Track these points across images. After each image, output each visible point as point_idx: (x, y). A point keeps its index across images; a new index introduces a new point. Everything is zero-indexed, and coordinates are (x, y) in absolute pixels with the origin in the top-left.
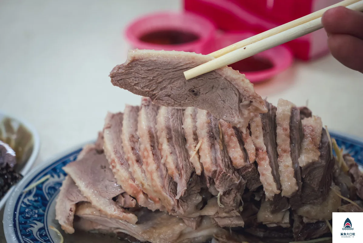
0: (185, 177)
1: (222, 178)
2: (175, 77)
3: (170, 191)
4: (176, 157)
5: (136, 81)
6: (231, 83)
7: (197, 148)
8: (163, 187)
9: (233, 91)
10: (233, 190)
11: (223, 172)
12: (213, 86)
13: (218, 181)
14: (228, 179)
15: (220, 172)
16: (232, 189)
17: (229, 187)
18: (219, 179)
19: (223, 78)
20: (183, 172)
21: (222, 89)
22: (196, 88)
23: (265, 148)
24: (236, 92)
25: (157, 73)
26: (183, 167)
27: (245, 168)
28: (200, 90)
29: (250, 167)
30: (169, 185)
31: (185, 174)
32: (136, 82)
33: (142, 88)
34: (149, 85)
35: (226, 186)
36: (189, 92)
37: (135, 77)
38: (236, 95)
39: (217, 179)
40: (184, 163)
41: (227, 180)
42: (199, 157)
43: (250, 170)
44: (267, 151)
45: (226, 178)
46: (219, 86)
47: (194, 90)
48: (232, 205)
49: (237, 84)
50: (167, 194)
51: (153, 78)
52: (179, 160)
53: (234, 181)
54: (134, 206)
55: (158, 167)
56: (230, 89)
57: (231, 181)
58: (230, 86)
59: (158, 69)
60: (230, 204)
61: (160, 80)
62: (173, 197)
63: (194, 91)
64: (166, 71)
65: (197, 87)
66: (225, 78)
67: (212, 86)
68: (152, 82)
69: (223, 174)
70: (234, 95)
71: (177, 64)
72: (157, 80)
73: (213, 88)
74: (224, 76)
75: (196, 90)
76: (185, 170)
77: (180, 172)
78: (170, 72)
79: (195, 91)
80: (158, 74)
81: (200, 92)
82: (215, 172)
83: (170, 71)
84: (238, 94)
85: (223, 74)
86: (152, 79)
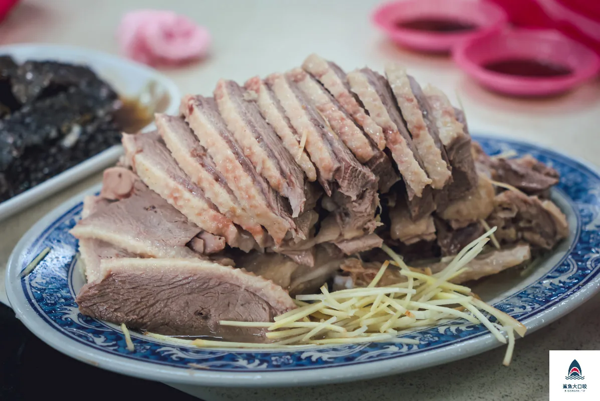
0: (298, 185)
1: (351, 176)
2: (173, 296)
3: (281, 210)
4: (277, 161)
5: (115, 304)
6: (254, 295)
7: (303, 144)
8: (269, 206)
9: (259, 305)
10: (368, 191)
11: (351, 167)
12: (229, 303)
13: (346, 182)
14: (360, 176)
15: (347, 169)
16: (367, 189)
17: (363, 187)
18: (347, 179)
19: (242, 290)
20: (293, 179)
21: (242, 305)
22: (205, 310)
23: (395, 127)
24: (265, 305)
25: (147, 291)
26: (291, 173)
27: (375, 158)
28: (210, 311)
29: (381, 156)
30: (277, 201)
31: (297, 181)
32: (117, 307)
33: (127, 315)
34: (135, 309)
35: (357, 186)
36: (196, 315)
37: (114, 300)
38: (265, 309)
39: (344, 179)
40: (290, 166)
41: (358, 177)
42: (309, 155)
43: (382, 160)
44: (399, 130)
45: (356, 174)
46: (238, 301)
47: (202, 312)
48: (369, 212)
49: (263, 295)
50: (276, 214)
51: (141, 299)
52: (282, 163)
53: (368, 177)
54: (223, 248)
55: (254, 180)
56: (255, 303)
57: (365, 178)
58: (254, 299)
59: (146, 287)
60: (366, 211)
61: (151, 302)
62: (287, 218)
63: (201, 314)
64: (159, 289)
65: (206, 307)
66: (245, 289)
67: (227, 303)
68: (139, 305)
69: (352, 169)
70: (261, 309)
71: (173, 278)
72: (148, 301)
73: (229, 305)
74: (244, 287)
75: (205, 311)
76: (294, 175)
77: (288, 181)
78: (164, 290)
79: (204, 313)
80: (148, 293)
81: (211, 313)
82: (338, 170)
83: (164, 288)
84: (267, 308)
85: (242, 284)
86: (139, 300)
